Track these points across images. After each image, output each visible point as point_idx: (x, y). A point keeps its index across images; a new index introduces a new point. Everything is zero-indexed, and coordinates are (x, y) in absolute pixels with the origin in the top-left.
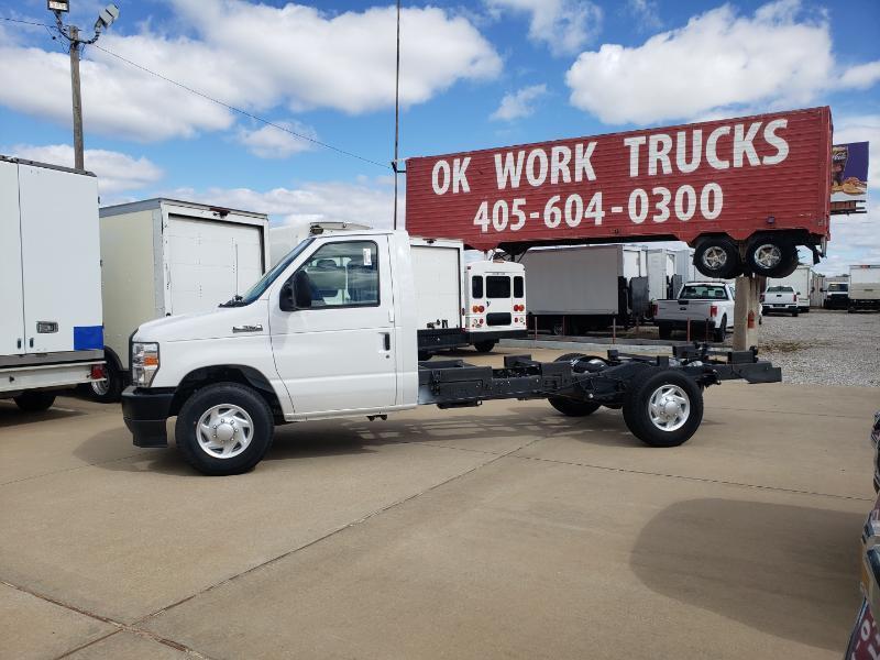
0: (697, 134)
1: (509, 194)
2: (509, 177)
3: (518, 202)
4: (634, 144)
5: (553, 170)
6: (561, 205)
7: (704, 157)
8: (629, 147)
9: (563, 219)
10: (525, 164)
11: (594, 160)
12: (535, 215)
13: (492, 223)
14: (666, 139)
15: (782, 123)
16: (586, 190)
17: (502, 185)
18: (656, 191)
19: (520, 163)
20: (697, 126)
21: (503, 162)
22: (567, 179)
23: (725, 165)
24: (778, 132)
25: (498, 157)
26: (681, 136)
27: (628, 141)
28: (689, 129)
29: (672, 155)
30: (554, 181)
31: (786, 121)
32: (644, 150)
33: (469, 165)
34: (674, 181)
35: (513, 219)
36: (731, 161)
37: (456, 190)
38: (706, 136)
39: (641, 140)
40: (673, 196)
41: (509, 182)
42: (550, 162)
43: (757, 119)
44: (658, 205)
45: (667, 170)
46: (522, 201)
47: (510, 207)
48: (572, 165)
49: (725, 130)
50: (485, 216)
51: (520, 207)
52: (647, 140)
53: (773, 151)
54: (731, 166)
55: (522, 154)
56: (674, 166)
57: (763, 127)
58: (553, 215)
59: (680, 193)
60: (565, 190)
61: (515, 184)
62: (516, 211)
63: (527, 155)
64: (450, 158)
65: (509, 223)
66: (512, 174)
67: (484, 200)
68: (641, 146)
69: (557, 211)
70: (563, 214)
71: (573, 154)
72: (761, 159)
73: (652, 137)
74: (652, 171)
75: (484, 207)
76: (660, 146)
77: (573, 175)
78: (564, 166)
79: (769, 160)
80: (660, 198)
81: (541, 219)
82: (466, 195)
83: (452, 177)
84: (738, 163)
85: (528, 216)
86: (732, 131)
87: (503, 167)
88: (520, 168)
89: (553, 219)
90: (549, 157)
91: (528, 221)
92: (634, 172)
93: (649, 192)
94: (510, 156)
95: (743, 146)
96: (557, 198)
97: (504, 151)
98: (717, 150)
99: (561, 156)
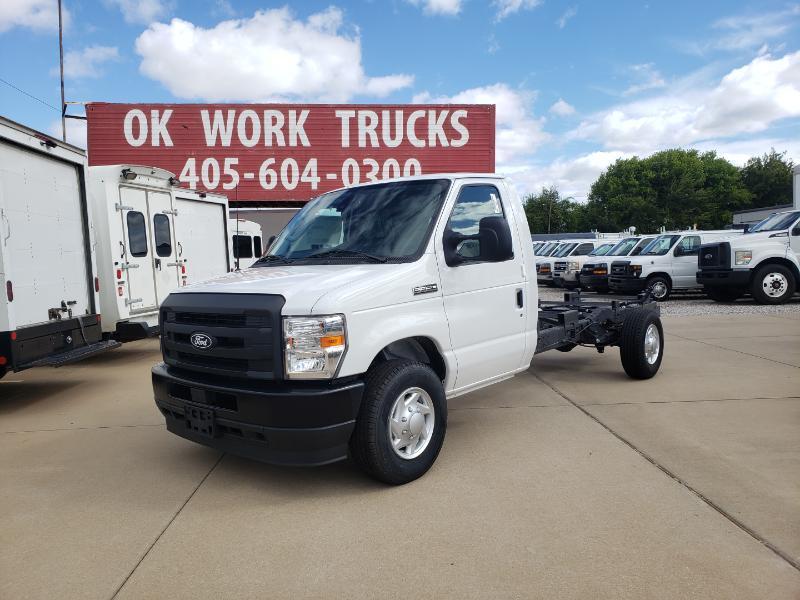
0: (399, 114)
1: (220, 153)
2: (219, 134)
3: (229, 161)
4: (345, 116)
5: (266, 132)
6: (276, 167)
7: (405, 135)
8: (340, 119)
9: (279, 181)
10: (235, 124)
11: (306, 127)
12: (249, 176)
13: (201, 181)
14: (373, 115)
15: (464, 113)
16: (301, 155)
17: (211, 141)
18: (367, 161)
19: (230, 121)
20: (399, 107)
21: (212, 120)
22: (281, 142)
23: (421, 144)
24: (461, 120)
25: (205, 114)
26: (386, 114)
27: (339, 113)
28: (392, 109)
29: (379, 130)
30: (268, 143)
31: (466, 112)
32: (354, 122)
33: (170, 119)
34: (382, 153)
35: (226, 179)
36: (427, 141)
37: (155, 143)
38: (406, 117)
39: (352, 113)
40: (381, 167)
41: (219, 139)
42: (262, 125)
43: (445, 107)
44: (368, 175)
45: (375, 143)
46: (235, 161)
47: (222, 167)
48: (285, 130)
49: (421, 113)
50: (193, 172)
51: (232, 167)
52: (357, 114)
53: (458, 136)
54: (427, 145)
55: (232, 113)
56: (381, 141)
57: (450, 115)
58: (268, 177)
59: (387, 164)
60: (280, 153)
61: (226, 142)
62: (228, 171)
63: (237, 115)
64: (146, 109)
65: (221, 182)
66: (222, 132)
67: (191, 156)
68: (351, 119)
69: (273, 173)
70: (279, 177)
71: (287, 120)
72: (449, 141)
73: (360, 112)
74: (362, 143)
75: (191, 163)
76: (368, 121)
77: (287, 140)
78: (277, 129)
79: (455, 143)
80: (369, 168)
81: (256, 180)
82: (170, 149)
83: (150, 129)
84: (432, 143)
85: (241, 176)
86: (427, 114)
87: (212, 124)
88: (230, 127)
89: (268, 181)
90: (262, 120)
91: (242, 180)
92: (346, 142)
93: (360, 162)
94: (218, 114)
95: (435, 129)
96: (271, 161)
97: (212, 108)
98: (416, 130)
99: (274, 121)
